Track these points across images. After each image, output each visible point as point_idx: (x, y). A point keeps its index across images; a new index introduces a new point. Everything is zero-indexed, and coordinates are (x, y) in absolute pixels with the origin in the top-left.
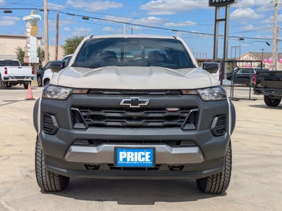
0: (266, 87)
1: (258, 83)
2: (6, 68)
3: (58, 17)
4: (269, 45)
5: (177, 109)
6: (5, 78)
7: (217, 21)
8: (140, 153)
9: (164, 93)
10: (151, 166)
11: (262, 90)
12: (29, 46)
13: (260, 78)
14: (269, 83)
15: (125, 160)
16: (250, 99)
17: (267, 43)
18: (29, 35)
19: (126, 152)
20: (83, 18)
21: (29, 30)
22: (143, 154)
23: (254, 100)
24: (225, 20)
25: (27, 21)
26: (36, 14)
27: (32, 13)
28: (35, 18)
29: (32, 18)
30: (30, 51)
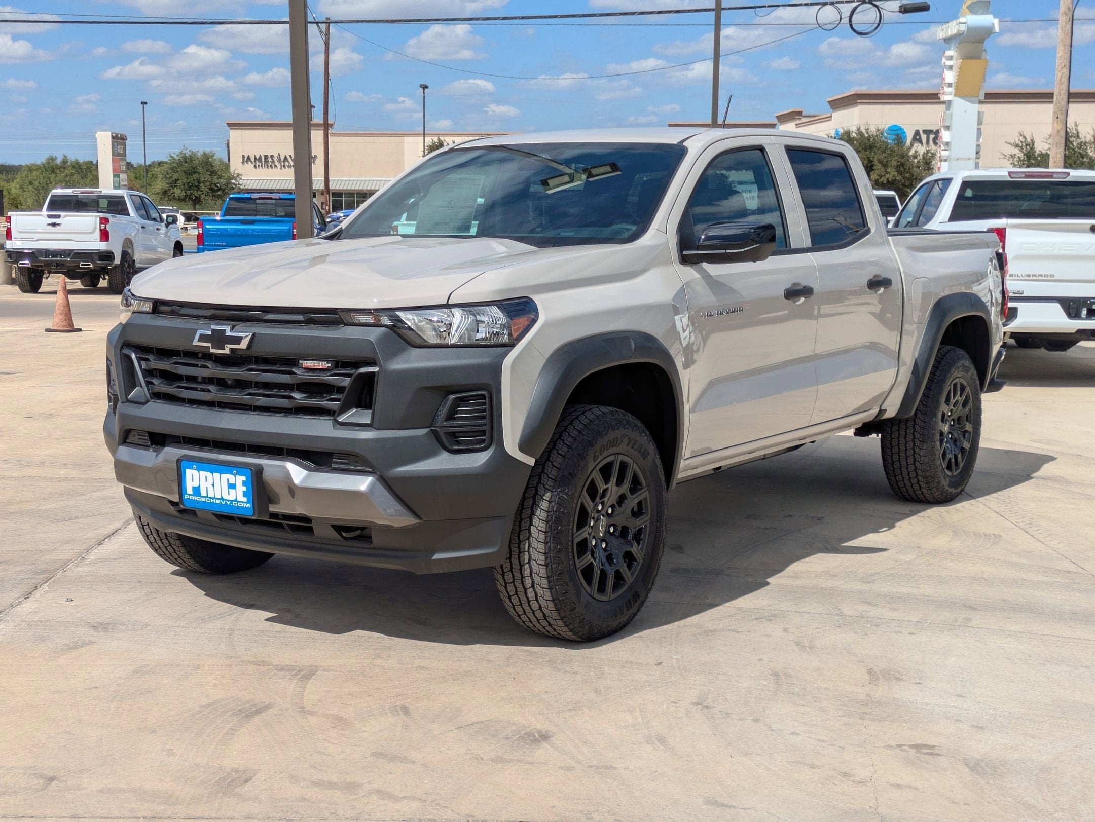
5: (324, 365)
8: (225, 477)
9: (300, 318)
10: (250, 514)
12: (947, 136)
15: (196, 490)
18: (950, 94)
19: (198, 469)
21: (950, 77)
22: (231, 479)
25: (944, 41)
26: (983, 14)
27: (967, 11)
28: (971, 30)
29: (963, 28)
30: (948, 157)
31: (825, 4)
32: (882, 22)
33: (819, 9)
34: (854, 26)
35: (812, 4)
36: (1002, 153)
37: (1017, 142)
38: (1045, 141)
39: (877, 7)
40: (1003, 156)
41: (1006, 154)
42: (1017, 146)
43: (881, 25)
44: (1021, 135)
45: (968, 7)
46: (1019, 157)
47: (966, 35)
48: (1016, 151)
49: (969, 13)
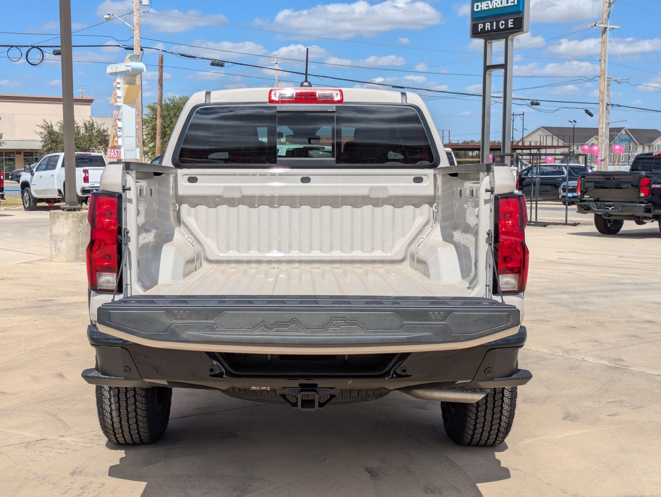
0: (597, 200)
1: (583, 193)
2: (86, 171)
3: (162, 61)
4: (591, 115)
6: (84, 191)
7: (487, 68)
11: (592, 205)
12: (120, 124)
13: (587, 185)
14: (602, 193)
16: (566, 224)
17: (587, 111)
18: (120, 102)
20: (213, 64)
21: (119, 93)
23: (575, 224)
24: (504, 66)
25: (115, 74)
26: (136, 62)
27: (129, 59)
28: (133, 70)
29: (129, 68)
30: (121, 135)
31: (12, 46)
32: (44, 59)
33: (9, 49)
34: (28, 60)
35: (5, 46)
36: (35, 131)
37: (43, 125)
38: (56, 125)
39: (41, 50)
40: (36, 133)
41: (38, 132)
42: (43, 127)
43: (43, 60)
44: (45, 121)
45: (130, 58)
46: (45, 134)
47: (131, 72)
48: (42, 130)
49: (130, 61)
